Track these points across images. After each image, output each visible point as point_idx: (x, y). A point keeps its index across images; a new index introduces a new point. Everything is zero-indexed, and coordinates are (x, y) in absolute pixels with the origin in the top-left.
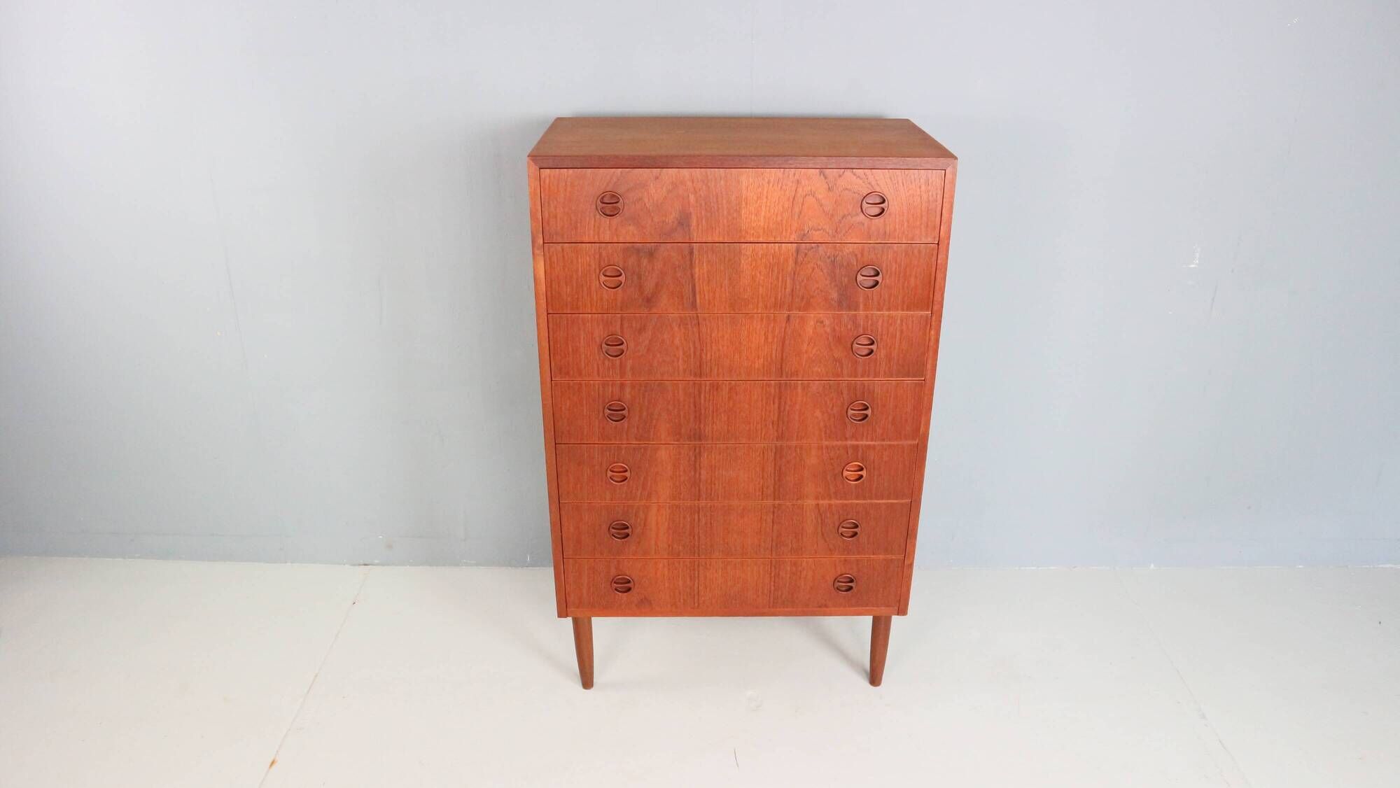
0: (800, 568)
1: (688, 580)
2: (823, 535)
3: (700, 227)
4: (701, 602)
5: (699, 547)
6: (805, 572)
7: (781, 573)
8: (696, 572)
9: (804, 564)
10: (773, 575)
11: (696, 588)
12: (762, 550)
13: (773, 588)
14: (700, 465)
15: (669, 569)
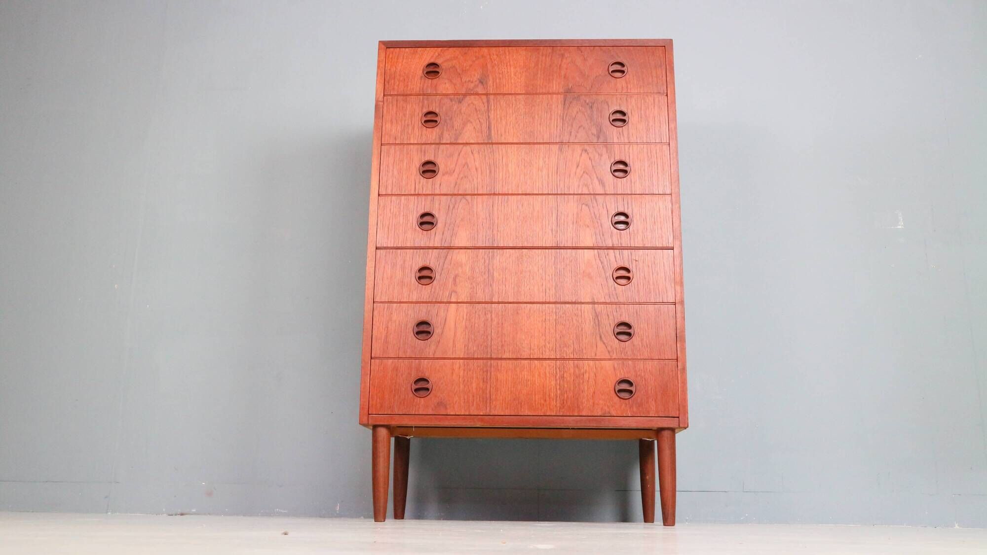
0: (582, 371)
1: (481, 382)
2: (601, 337)
3: (495, 84)
4: (493, 407)
5: (491, 347)
6: (587, 375)
7: (565, 375)
8: (489, 374)
9: (586, 367)
10: (558, 377)
11: (488, 392)
12: (547, 350)
13: (559, 392)
14: (493, 267)
15: (464, 370)
